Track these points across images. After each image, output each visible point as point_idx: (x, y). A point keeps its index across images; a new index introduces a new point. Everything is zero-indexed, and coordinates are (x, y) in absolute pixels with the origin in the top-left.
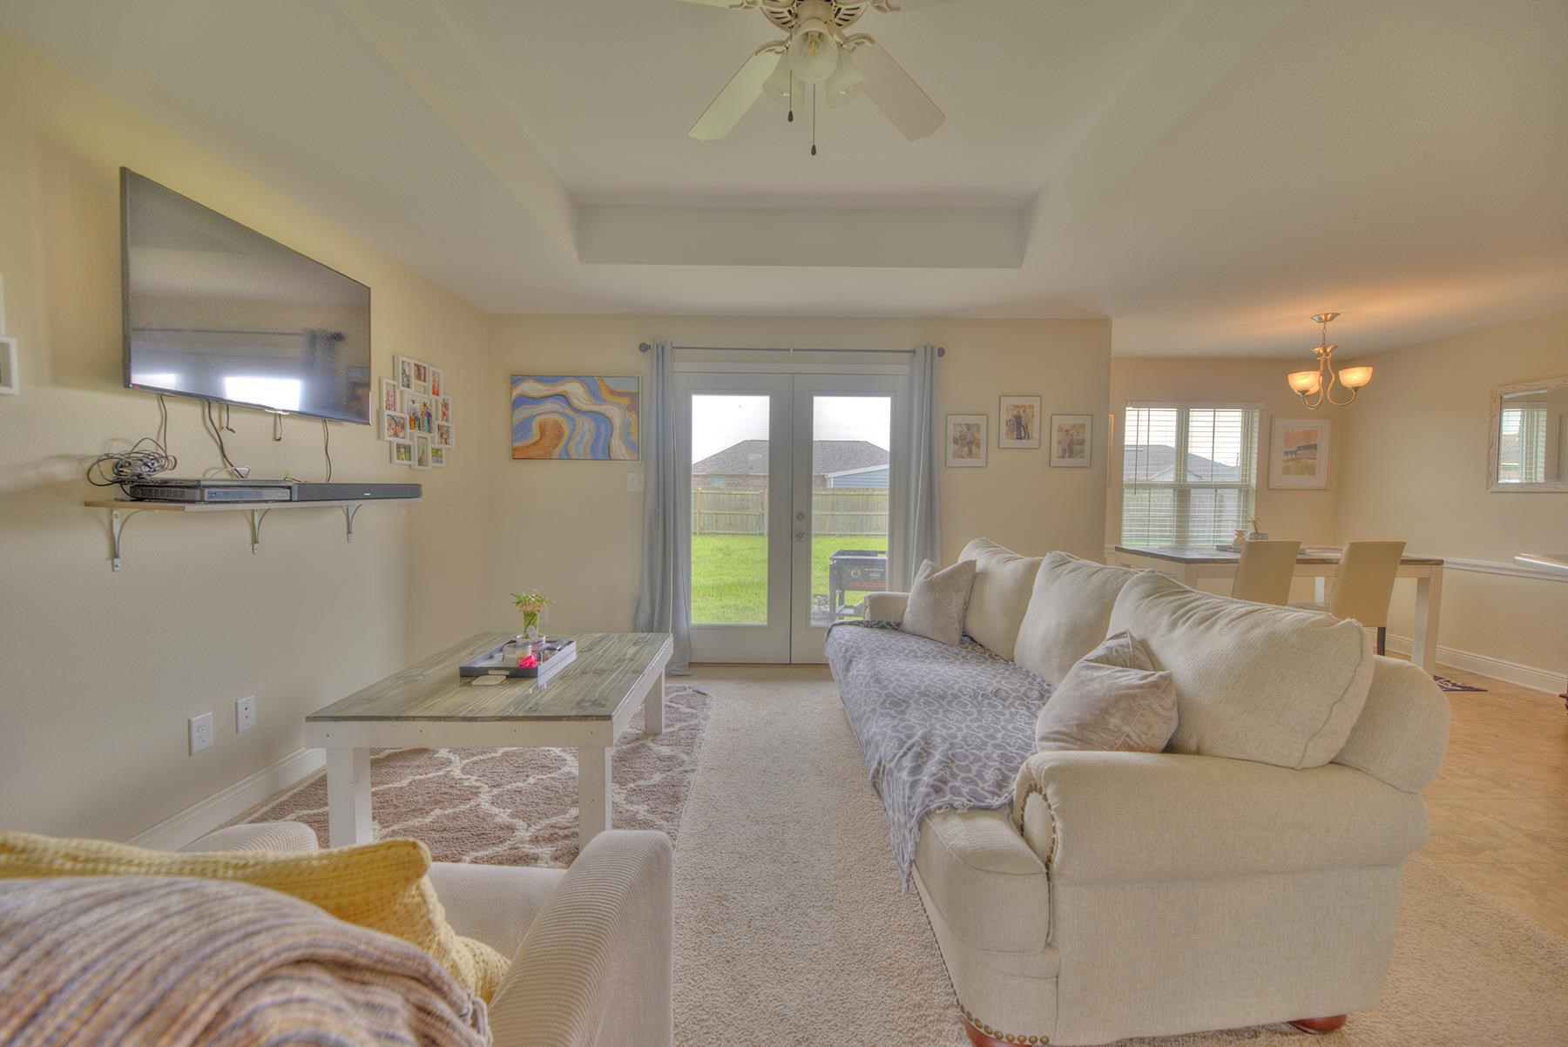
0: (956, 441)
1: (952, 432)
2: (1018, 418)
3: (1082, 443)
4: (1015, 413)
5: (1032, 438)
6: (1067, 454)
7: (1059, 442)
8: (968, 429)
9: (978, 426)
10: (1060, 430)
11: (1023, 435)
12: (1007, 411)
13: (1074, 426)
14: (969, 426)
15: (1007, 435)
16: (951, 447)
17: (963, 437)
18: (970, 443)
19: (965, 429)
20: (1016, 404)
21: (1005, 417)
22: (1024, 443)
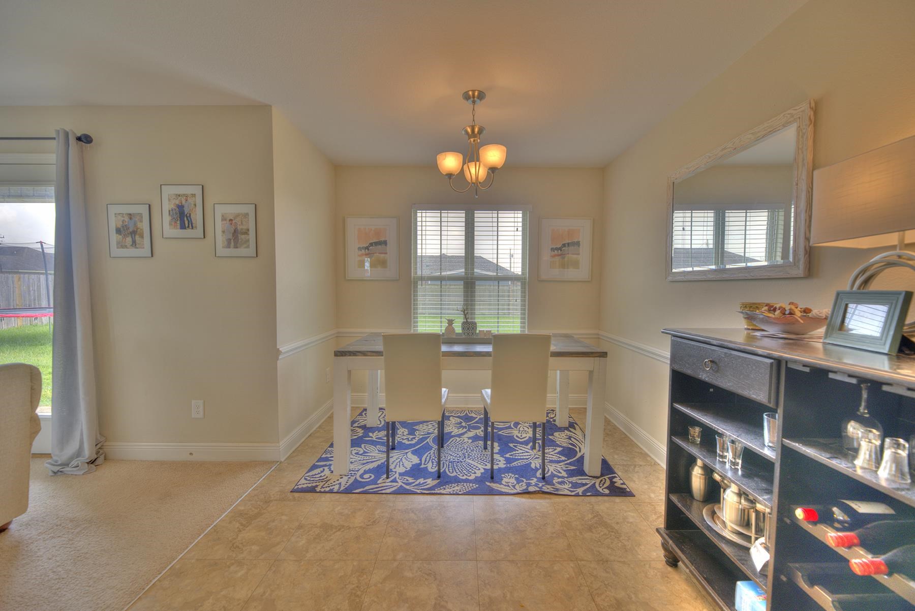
0: (118, 231)
1: (113, 224)
2: (181, 207)
3: (246, 232)
4: (177, 202)
5: (196, 227)
6: (232, 244)
7: (223, 232)
8: (131, 219)
9: (140, 215)
10: (224, 219)
11: (187, 225)
12: (169, 200)
13: (237, 216)
14: (130, 216)
15: (170, 224)
16: (114, 237)
17: (125, 227)
18: (134, 233)
19: (127, 219)
20: (179, 193)
21: (167, 207)
22: (188, 233)
